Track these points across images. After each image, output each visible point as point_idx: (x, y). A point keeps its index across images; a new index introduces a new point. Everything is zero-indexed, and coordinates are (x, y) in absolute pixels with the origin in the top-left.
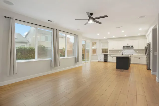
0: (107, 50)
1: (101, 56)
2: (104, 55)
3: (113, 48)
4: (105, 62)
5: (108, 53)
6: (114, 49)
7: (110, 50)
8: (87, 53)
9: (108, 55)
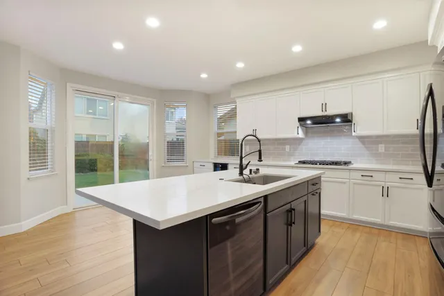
2: (216, 166)
7: (247, 142)
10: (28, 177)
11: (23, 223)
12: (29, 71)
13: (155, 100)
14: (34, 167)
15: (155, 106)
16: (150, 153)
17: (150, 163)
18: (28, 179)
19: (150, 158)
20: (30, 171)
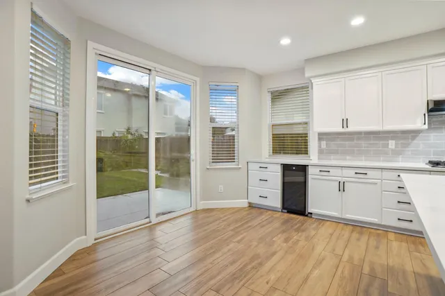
0: (304, 137)
1: (264, 175)
2: (286, 168)
3: (345, 123)
4: (290, 212)
5: (312, 158)
6: (352, 128)
7: (322, 136)
8: (157, 150)
9: (311, 171)
10: (28, 196)
11: (16, 288)
12: (32, 3)
13: (198, 79)
14: (36, 177)
15: (198, 87)
16: (192, 151)
17: (193, 164)
18: (28, 201)
19: (193, 157)
20: (31, 185)
